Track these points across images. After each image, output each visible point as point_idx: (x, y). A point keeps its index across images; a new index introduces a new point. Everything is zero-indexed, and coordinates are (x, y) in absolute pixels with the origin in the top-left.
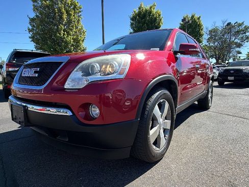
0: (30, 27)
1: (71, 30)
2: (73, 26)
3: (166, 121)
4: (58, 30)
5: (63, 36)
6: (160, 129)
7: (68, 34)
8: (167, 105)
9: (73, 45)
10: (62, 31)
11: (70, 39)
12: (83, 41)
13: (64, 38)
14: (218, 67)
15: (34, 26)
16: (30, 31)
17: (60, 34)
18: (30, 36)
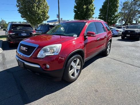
0: (18, 4)
1: (40, 6)
2: (41, 4)
3: (78, 66)
4: (33, 7)
5: (36, 10)
6: (75, 70)
7: (39, 9)
8: (78, 60)
9: (42, 15)
10: (35, 7)
11: (40, 11)
12: (47, 12)
13: (37, 11)
14: (124, 27)
15: (19, 4)
16: (18, 6)
17: (34, 9)
18: (18, 9)
